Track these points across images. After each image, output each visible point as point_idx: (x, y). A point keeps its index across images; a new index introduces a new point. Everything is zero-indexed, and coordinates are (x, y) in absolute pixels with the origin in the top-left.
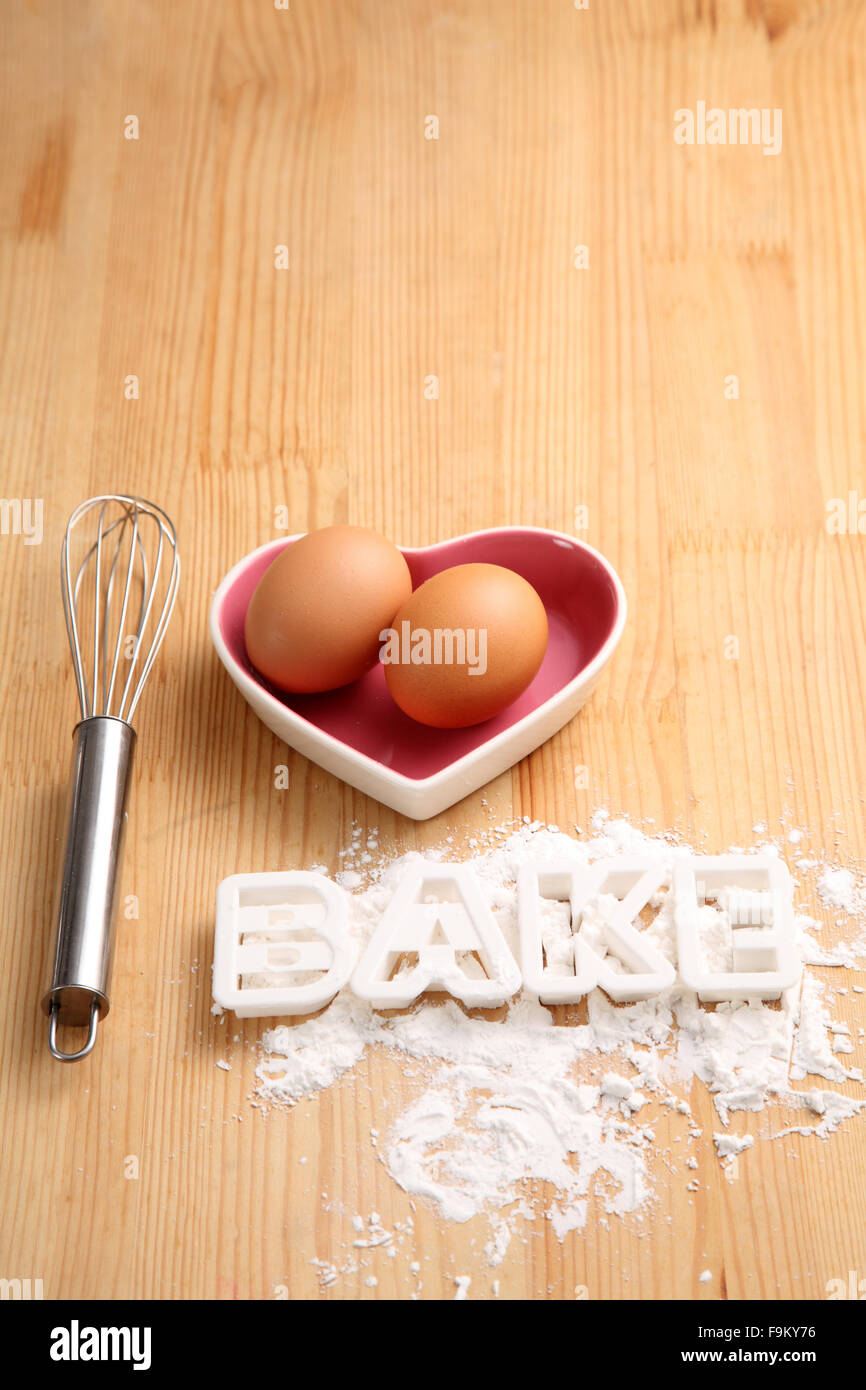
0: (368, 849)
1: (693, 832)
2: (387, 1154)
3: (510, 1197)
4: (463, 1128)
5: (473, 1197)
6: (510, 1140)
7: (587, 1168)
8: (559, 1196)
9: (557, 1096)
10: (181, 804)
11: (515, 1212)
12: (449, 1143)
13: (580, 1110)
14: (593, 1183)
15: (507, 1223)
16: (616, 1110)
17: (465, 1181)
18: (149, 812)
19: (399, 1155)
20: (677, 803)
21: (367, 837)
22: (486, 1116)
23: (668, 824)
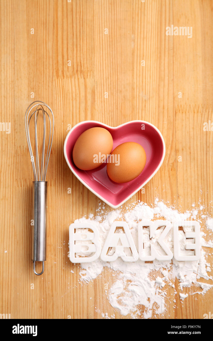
0: (102, 209)
1: (178, 206)
2: (109, 297)
3: (135, 309)
4: (125, 290)
5: (127, 309)
6: (135, 295)
7: (152, 302)
8: (146, 309)
9: (146, 283)
10: (58, 193)
11: (136, 313)
12: (122, 295)
13: (151, 287)
14: (153, 306)
15: (135, 316)
16: (158, 286)
17: (126, 305)
18: (51, 196)
19: (111, 298)
20: (174, 197)
21: (102, 205)
22: (130, 288)
23: (172, 203)
